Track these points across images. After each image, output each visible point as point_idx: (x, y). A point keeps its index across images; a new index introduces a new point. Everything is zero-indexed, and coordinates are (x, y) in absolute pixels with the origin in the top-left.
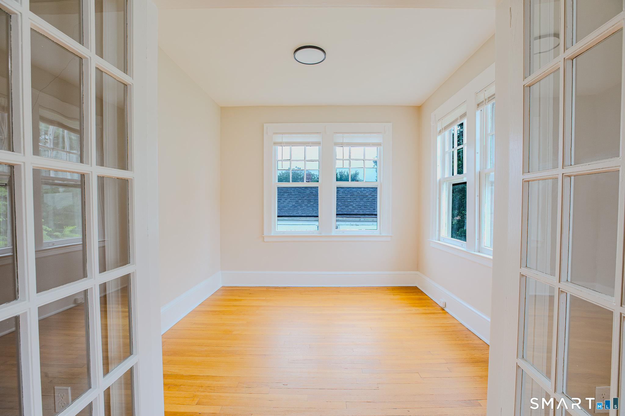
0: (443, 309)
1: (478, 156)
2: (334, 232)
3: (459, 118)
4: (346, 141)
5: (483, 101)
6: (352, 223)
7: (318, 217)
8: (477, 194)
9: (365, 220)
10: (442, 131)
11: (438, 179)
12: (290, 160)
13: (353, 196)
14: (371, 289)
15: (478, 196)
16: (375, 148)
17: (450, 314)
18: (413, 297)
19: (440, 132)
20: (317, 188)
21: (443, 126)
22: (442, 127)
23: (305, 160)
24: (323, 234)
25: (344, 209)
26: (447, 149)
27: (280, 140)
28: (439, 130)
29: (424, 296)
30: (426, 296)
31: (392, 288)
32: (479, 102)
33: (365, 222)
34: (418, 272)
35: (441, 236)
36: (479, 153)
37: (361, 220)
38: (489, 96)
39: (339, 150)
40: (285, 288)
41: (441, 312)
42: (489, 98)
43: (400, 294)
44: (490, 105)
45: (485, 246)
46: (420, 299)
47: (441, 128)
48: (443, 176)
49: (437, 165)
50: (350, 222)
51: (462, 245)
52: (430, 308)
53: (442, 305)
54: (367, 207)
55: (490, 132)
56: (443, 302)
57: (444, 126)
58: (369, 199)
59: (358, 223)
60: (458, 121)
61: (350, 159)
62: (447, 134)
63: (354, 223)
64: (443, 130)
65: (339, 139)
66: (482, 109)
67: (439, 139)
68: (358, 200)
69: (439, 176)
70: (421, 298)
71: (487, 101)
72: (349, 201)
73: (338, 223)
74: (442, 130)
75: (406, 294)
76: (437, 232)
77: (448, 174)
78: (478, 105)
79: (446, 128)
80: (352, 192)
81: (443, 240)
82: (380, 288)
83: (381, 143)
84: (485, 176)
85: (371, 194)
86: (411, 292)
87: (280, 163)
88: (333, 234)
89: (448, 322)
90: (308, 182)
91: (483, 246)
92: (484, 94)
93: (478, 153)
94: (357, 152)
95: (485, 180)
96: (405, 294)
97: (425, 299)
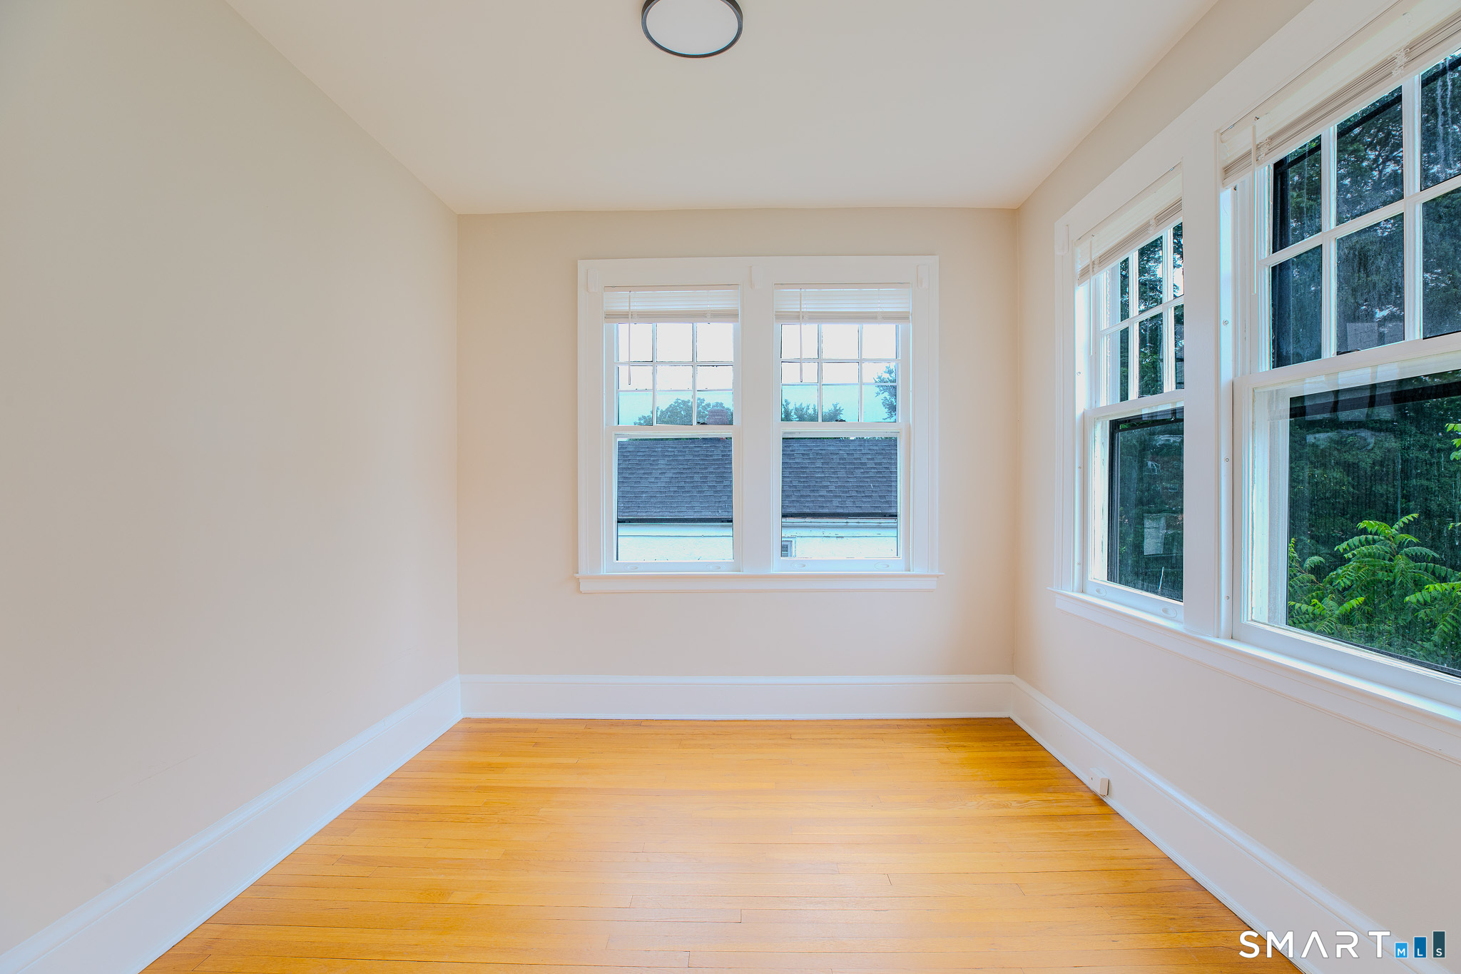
0: (1100, 801)
1: (1227, 333)
2: (778, 565)
3: (1153, 222)
4: (808, 307)
5: (1249, 154)
6: (827, 532)
7: (731, 521)
8: (1225, 452)
9: (860, 524)
10: (1091, 269)
11: (1079, 413)
12: (651, 364)
13: (828, 463)
14: (881, 727)
15: (1227, 460)
16: (889, 329)
17: (1127, 819)
18: (1006, 754)
19: (1085, 273)
20: (726, 442)
21: (1096, 255)
22: (1091, 259)
23: (694, 364)
24: (745, 573)
25: (807, 496)
26: (1104, 324)
27: (623, 307)
28: (1079, 267)
29: (1037, 750)
30: (1042, 753)
31: (943, 723)
32: (1229, 162)
33: (860, 529)
34: (1013, 678)
35: (1090, 577)
36: (1230, 325)
37: (849, 524)
38: (1271, 134)
39: (790, 332)
40: (638, 723)
41: (1096, 810)
42: (1272, 138)
43: (965, 744)
44: (1266, 168)
45: (1252, 620)
46: (1026, 763)
47: (1087, 262)
48: (1094, 403)
49: (1077, 371)
50: (822, 530)
51: (1165, 611)
52: (1062, 797)
53: (1098, 789)
54: (864, 492)
55: (1266, 256)
56: (1102, 779)
57: (1101, 252)
58: (868, 472)
59: (841, 533)
60: (1151, 230)
61: (819, 360)
62: (1106, 279)
63: (833, 532)
64: (1096, 266)
65: (790, 301)
66: (1237, 183)
67: (1081, 294)
68: (842, 473)
69: (1082, 403)
70: (1029, 759)
71: (1264, 150)
72: (817, 478)
73: (788, 533)
74: (1091, 266)
75: (985, 744)
76: (1077, 567)
77: (1107, 397)
78: (1227, 170)
79: (1103, 259)
80: (827, 454)
81: (1098, 591)
82: (907, 723)
83: (909, 312)
84: (1254, 396)
85: (873, 459)
86: (998, 739)
87: (624, 370)
88: (773, 572)
89: (1126, 854)
90: (703, 424)
91: (1246, 619)
92: (1254, 128)
93: (1226, 323)
94: (839, 338)
95: (1253, 410)
96: (980, 744)
97: (1042, 764)
